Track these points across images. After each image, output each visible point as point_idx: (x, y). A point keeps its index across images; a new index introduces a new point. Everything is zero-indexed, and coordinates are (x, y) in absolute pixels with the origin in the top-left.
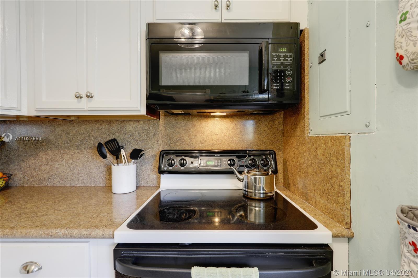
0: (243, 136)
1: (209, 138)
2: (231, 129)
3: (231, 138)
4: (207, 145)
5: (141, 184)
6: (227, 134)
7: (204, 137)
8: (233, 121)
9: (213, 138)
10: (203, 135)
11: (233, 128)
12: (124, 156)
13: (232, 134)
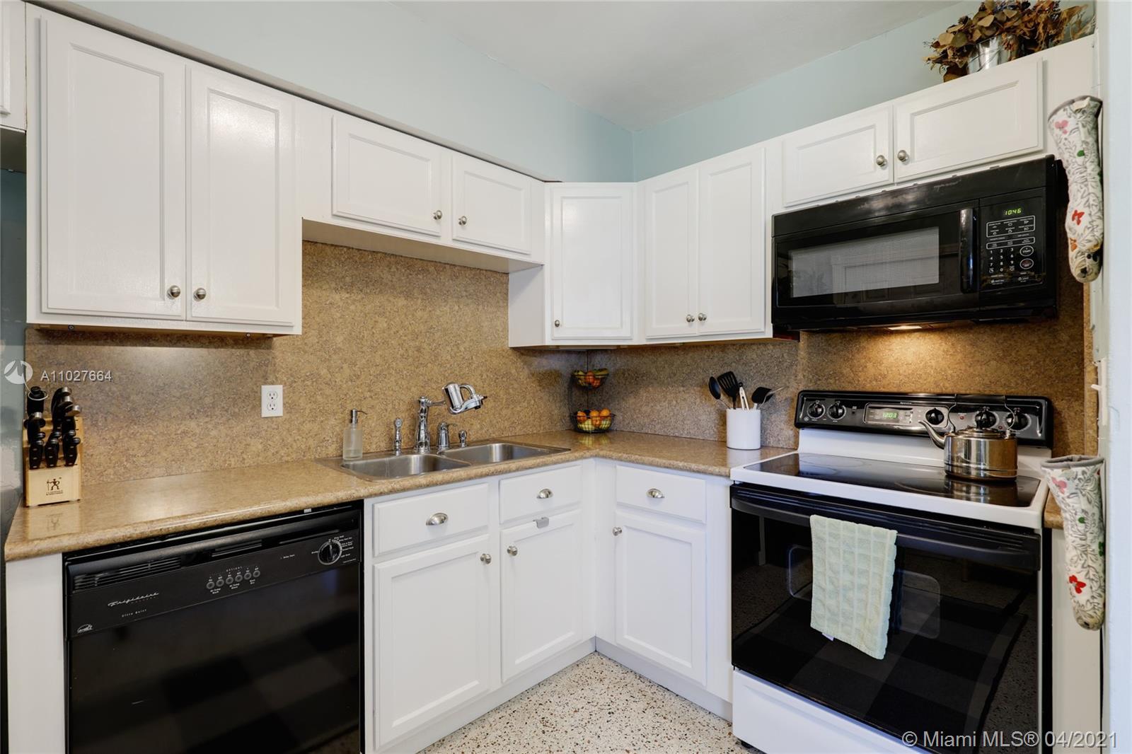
0: (970, 367)
1: (892, 370)
2: (941, 352)
3: (941, 370)
4: (888, 384)
5: (770, 442)
6: (933, 363)
7: (882, 369)
8: (947, 337)
9: (901, 372)
10: (880, 365)
11: (946, 352)
12: (743, 397)
13: (944, 363)
